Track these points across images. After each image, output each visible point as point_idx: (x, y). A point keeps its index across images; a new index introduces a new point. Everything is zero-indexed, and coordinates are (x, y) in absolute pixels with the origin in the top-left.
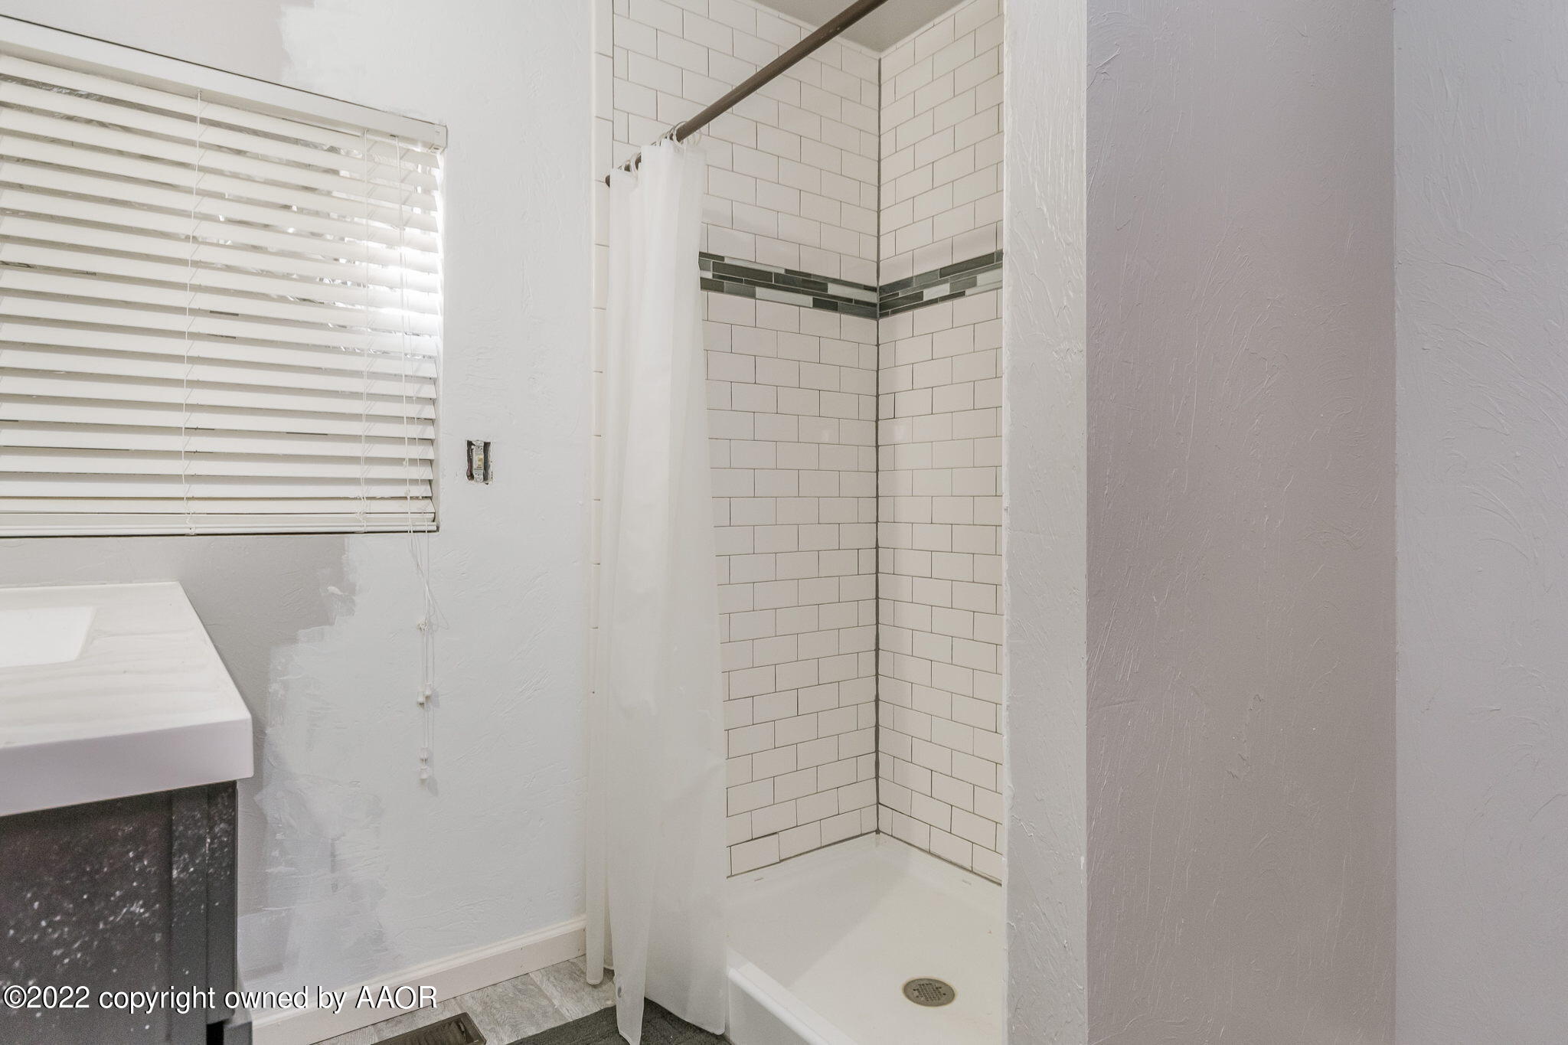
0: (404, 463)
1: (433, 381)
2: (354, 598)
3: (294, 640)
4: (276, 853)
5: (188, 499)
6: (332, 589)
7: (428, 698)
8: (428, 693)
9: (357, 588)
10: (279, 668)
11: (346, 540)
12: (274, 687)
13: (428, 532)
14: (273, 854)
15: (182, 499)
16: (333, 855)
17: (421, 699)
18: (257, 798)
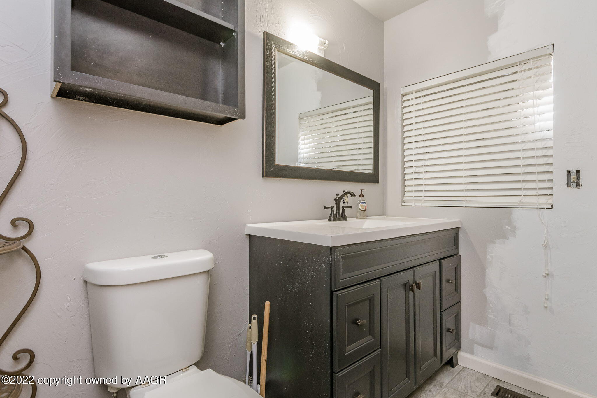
0: (536, 182)
1: (551, 148)
2: (515, 231)
3: (494, 243)
4: (490, 311)
5: (466, 196)
6: (507, 227)
7: (547, 274)
8: (547, 273)
9: (517, 228)
10: (490, 251)
11: (512, 210)
12: (488, 257)
13: (546, 208)
14: (489, 310)
15: (464, 196)
16: (510, 320)
17: (544, 274)
18: (484, 290)
